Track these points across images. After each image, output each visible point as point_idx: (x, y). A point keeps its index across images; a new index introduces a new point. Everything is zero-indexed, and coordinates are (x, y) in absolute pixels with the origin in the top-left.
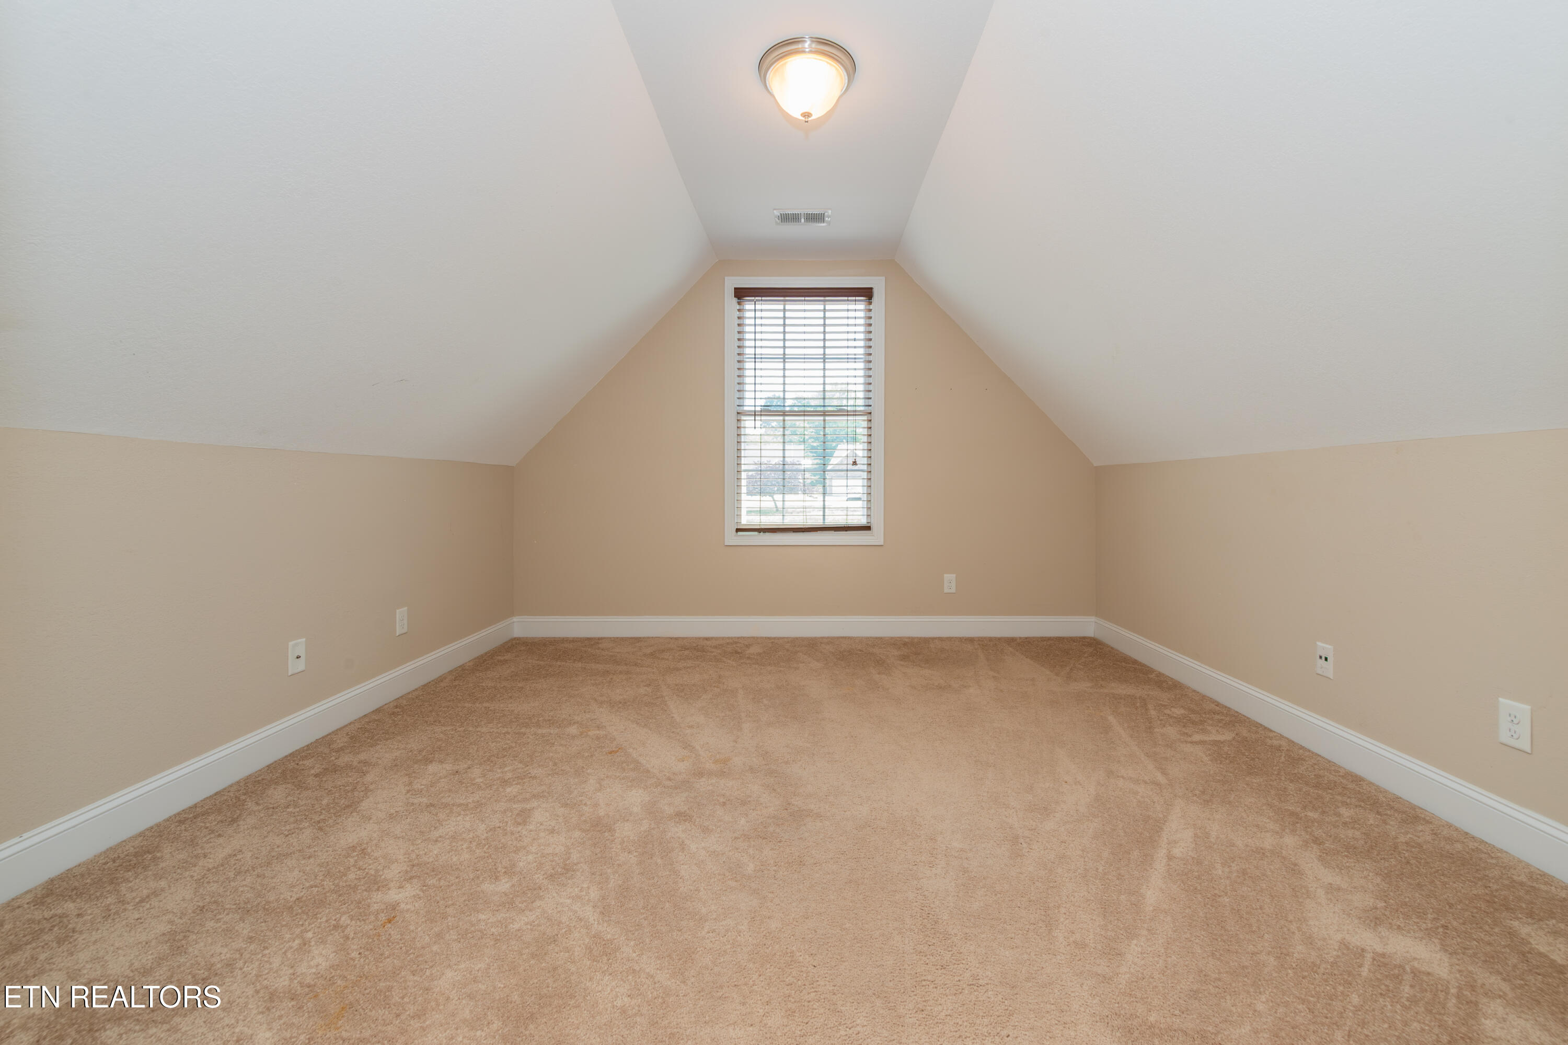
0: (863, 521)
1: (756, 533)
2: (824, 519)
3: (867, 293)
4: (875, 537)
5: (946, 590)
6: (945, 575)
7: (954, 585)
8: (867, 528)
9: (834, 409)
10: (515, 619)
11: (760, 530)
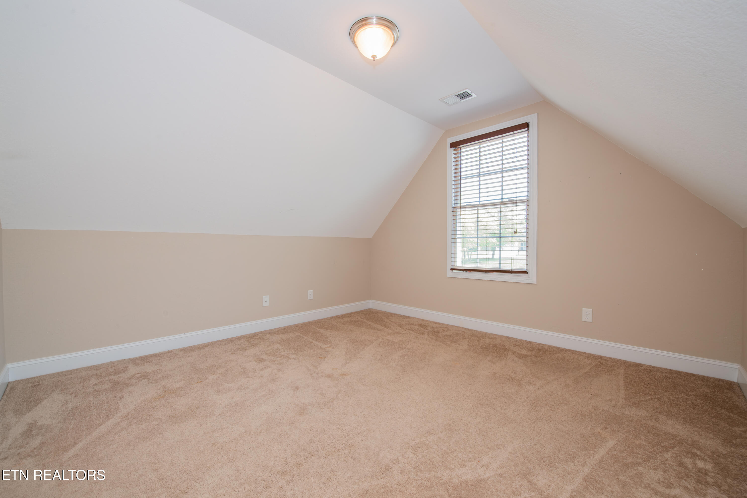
0: (524, 268)
1: (462, 271)
2: (500, 265)
3: (526, 126)
4: (531, 278)
5: (584, 319)
6: (583, 309)
7: (590, 316)
8: (525, 272)
9: (507, 200)
10: (371, 301)
11: (463, 270)
